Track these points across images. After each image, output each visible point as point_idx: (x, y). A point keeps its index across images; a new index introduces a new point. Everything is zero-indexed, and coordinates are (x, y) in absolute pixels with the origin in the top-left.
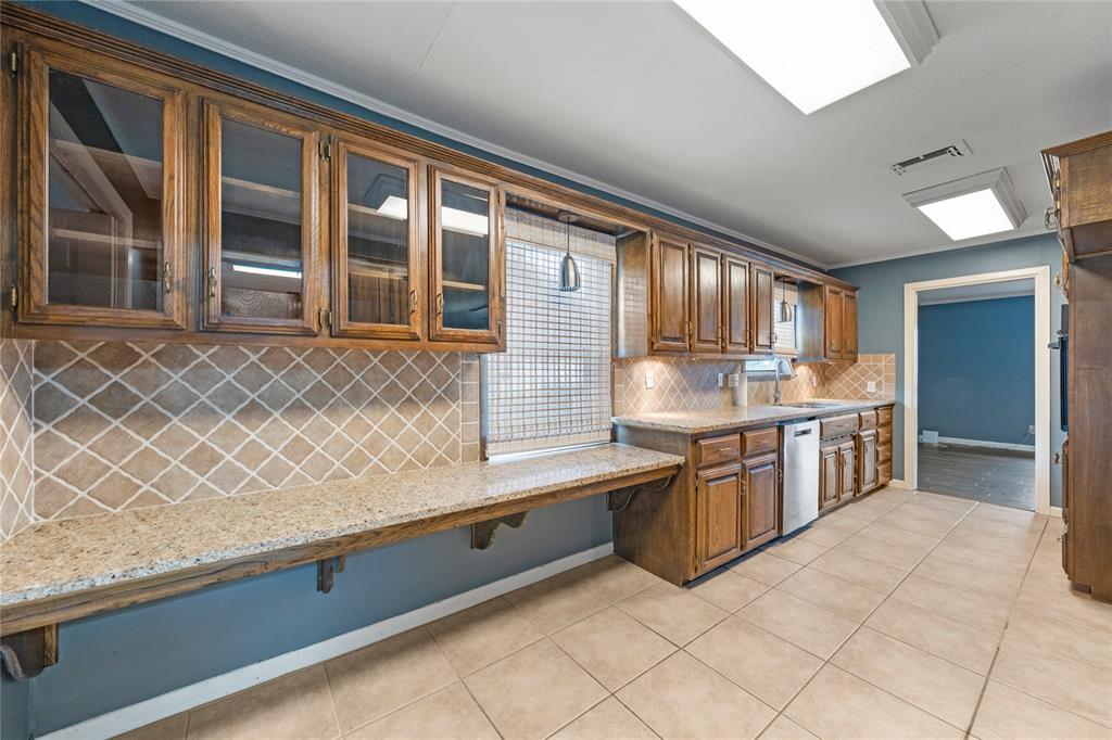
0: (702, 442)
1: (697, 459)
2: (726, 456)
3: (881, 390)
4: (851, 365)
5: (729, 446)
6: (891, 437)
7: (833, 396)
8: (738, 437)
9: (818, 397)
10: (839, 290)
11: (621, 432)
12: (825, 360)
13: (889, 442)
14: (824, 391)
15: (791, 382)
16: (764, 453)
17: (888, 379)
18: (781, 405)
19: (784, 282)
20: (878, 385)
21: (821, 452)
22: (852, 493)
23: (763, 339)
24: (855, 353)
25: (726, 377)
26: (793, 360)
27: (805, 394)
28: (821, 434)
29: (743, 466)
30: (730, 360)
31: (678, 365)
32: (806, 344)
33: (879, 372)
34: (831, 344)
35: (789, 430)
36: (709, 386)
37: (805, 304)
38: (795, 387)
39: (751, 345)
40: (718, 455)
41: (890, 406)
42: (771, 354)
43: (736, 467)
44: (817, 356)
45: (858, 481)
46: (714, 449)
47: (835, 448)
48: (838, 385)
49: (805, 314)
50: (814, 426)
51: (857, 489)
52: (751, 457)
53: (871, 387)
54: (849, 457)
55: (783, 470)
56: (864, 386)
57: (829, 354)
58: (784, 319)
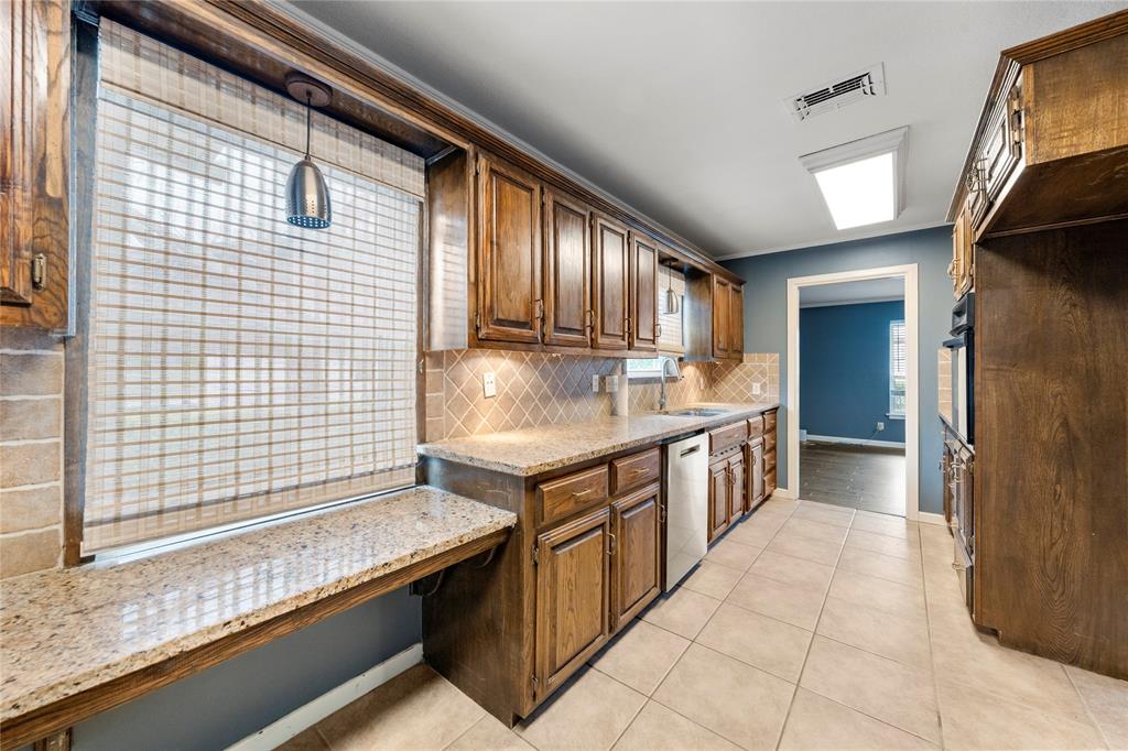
0: (545, 488)
1: (537, 515)
2: (585, 502)
3: (765, 392)
4: (737, 365)
5: (590, 486)
6: (775, 444)
7: (720, 400)
8: (605, 469)
9: (706, 401)
10: (726, 281)
11: (435, 468)
12: (713, 360)
13: (774, 448)
14: (711, 394)
15: (679, 384)
16: (643, 486)
17: (772, 381)
18: (667, 413)
19: (671, 267)
20: (763, 387)
21: (710, 471)
22: (741, 512)
23: (645, 333)
24: (740, 352)
25: (603, 379)
26: (681, 359)
27: (693, 398)
28: (711, 449)
29: (613, 510)
30: (608, 358)
31: (535, 363)
32: (693, 342)
33: (763, 373)
34: (719, 342)
35: (675, 450)
36: (579, 392)
37: (693, 295)
38: (683, 389)
39: (630, 338)
40: (572, 501)
41: (774, 410)
42: (655, 350)
43: (601, 515)
44: (704, 354)
45: (746, 498)
46: (566, 493)
47: (725, 464)
48: (725, 387)
49: (692, 306)
50: (703, 440)
51: (746, 507)
52: (625, 494)
53: (756, 389)
54: (738, 471)
55: (666, 506)
56: (749, 388)
57: (717, 352)
58: (670, 310)
